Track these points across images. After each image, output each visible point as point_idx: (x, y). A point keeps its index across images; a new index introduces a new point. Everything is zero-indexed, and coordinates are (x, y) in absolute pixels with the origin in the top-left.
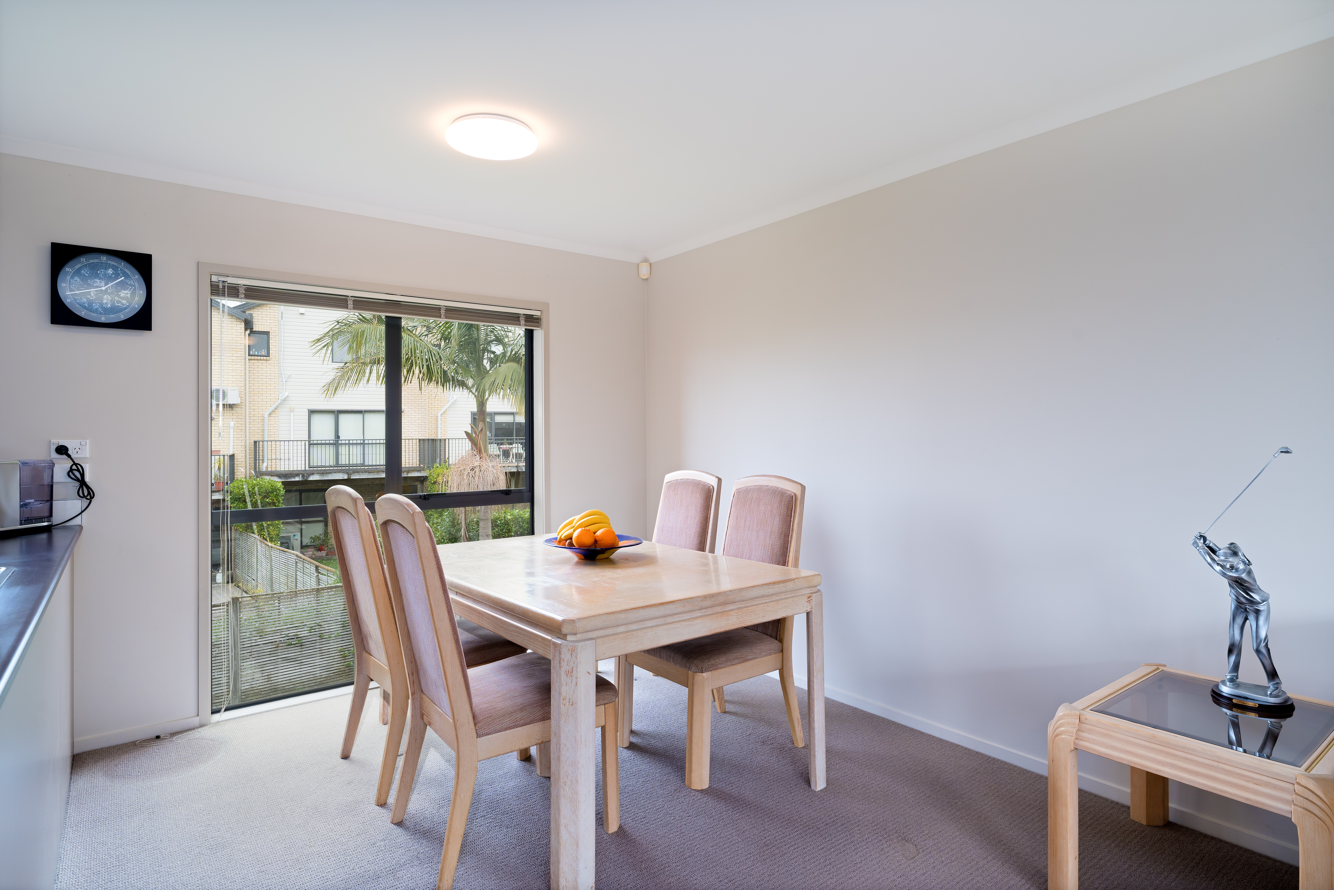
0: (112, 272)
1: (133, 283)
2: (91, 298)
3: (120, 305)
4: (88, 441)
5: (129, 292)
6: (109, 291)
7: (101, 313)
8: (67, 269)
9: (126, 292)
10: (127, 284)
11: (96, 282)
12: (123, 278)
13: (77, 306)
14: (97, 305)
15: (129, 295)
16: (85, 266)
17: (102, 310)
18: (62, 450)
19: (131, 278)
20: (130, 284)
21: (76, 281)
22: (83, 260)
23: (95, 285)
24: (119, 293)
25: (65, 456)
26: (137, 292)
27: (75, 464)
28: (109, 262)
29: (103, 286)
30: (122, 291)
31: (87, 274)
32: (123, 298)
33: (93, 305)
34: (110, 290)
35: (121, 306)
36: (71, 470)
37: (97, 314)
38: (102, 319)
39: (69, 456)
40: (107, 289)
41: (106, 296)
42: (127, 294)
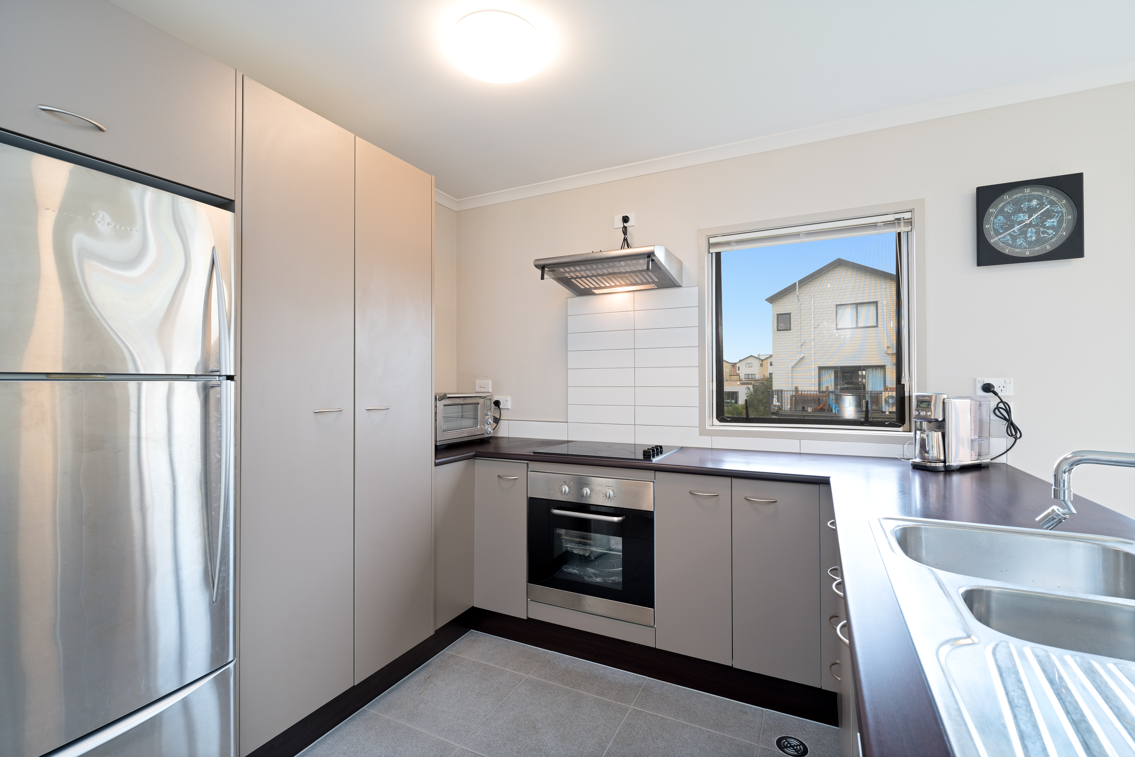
0: (1036, 203)
1: (1059, 209)
2: (1015, 234)
3: (1045, 235)
4: (1012, 380)
5: (1055, 220)
6: (1033, 223)
7: (1026, 248)
8: (991, 210)
9: (1052, 220)
10: (1053, 211)
11: (1020, 217)
12: (1049, 206)
13: (1001, 244)
14: (1021, 240)
15: (1055, 224)
16: (1009, 203)
17: (1026, 245)
18: (988, 388)
19: (1058, 204)
20: (1057, 211)
21: (1000, 220)
22: (1006, 197)
23: (1018, 220)
24: (1045, 223)
25: (991, 394)
26: (1065, 218)
27: (1002, 401)
28: (1033, 193)
29: (1026, 220)
30: (1048, 221)
31: (1010, 210)
32: (1048, 228)
33: (1017, 240)
34: (1035, 222)
35: (1047, 237)
36: (998, 408)
37: (1022, 249)
38: (1026, 253)
39: (996, 394)
40: (1031, 222)
41: (1030, 229)
42: (1053, 222)
